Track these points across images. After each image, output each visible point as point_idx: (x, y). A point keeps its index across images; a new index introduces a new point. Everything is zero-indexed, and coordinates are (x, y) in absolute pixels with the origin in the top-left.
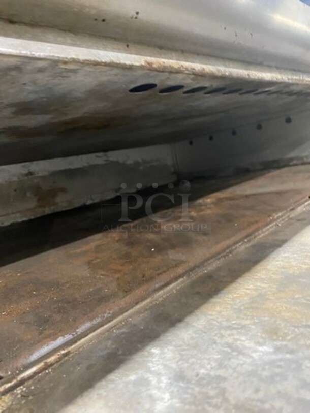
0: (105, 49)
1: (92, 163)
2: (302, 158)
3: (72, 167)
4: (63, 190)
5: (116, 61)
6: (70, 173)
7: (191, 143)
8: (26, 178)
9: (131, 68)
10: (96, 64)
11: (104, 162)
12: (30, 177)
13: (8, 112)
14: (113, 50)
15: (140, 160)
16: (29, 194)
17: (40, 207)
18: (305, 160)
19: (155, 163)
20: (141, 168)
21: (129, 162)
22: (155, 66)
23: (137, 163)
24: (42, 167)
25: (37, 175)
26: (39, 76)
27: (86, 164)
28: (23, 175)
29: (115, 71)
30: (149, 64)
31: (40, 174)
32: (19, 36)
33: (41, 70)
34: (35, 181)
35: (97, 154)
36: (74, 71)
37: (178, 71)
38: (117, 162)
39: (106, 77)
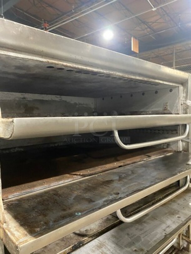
0: (36, 57)
1: (53, 99)
2: (146, 112)
3: (44, 99)
4: (37, 108)
5: (38, 60)
6: (42, 102)
7: (103, 99)
8: (22, 99)
9: (42, 62)
10: (33, 60)
11: (59, 100)
12: (24, 99)
13: (13, 68)
14: (38, 57)
15: (77, 103)
16: (22, 107)
17: (25, 113)
18: (148, 113)
19: (85, 106)
20: (77, 106)
21: (72, 102)
22: (50, 62)
23: (76, 104)
24: (30, 96)
25: (27, 99)
26: (20, 61)
27: (50, 99)
28: (21, 98)
29: (39, 62)
30: (48, 61)
31: (28, 99)
32: (16, 53)
33: (20, 59)
34: (26, 102)
35: (57, 96)
36: (28, 61)
37: (58, 64)
38: (66, 101)
39: (37, 63)
